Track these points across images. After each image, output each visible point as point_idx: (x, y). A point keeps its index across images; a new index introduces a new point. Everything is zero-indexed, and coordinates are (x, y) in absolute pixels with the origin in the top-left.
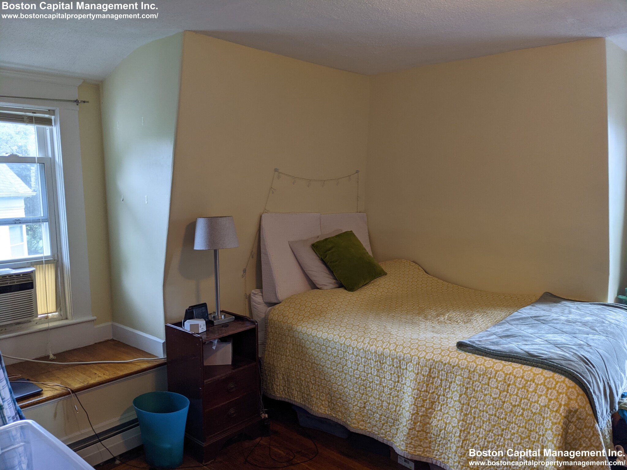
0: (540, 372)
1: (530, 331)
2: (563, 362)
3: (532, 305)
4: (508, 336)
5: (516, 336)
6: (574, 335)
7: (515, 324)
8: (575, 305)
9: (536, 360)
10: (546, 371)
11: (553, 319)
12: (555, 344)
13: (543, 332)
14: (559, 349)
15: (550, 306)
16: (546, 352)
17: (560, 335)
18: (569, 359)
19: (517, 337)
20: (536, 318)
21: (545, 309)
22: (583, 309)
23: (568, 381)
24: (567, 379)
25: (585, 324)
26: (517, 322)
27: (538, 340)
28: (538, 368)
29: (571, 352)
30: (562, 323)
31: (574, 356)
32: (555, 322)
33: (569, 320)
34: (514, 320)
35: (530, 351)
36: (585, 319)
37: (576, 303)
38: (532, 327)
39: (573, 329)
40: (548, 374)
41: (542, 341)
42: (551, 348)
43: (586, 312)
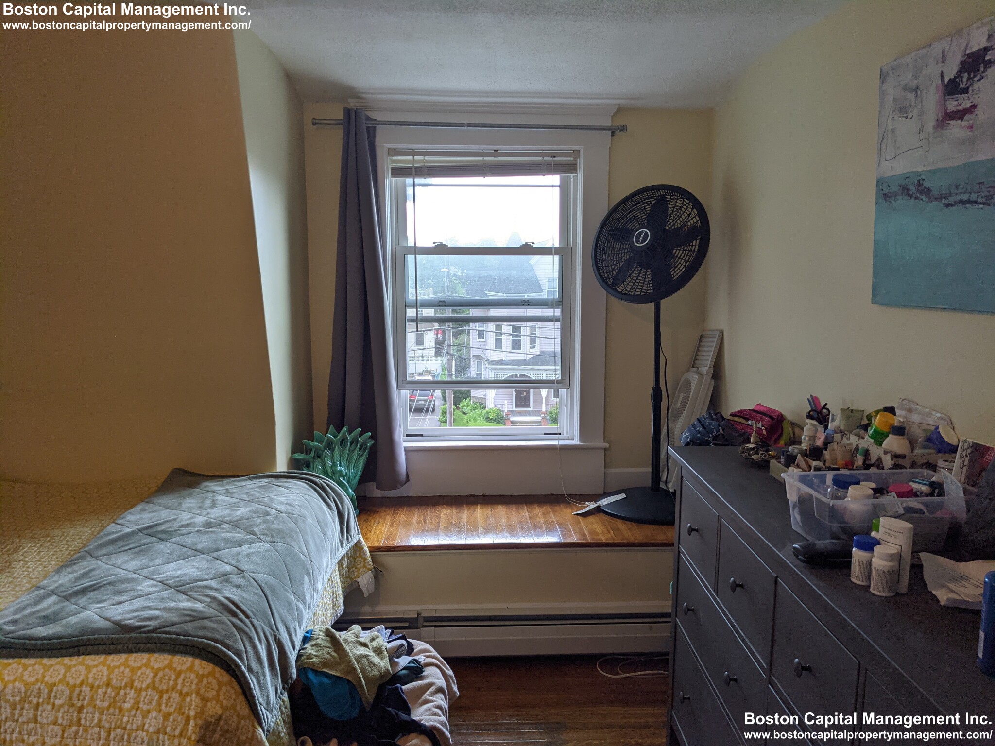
0: (145, 661)
1: (135, 564)
2: (188, 627)
3: (146, 500)
4: (83, 592)
5: (102, 586)
6: (215, 554)
7: (105, 555)
8: (224, 486)
9: (136, 638)
10: (157, 655)
11: (182, 526)
12: (177, 586)
13: (158, 562)
14: (184, 597)
15: (180, 497)
16: (157, 613)
17: (190, 561)
18: (201, 615)
19: (103, 589)
20: (150, 531)
21: (169, 504)
22: (237, 492)
23: (200, 665)
24: (197, 662)
25: (236, 524)
26: (110, 549)
27: (146, 586)
28: (140, 654)
29: (207, 596)
30: (198, 531)
31: (211, 604)
32: (184, 530)
33: (211, 522)
34: (104, 545)
35: (125, 620)
36: (239, 513)
37: (226, 481)
38: (138, 553)
39: (215, 541)
40: (160, 660)
41: (153, 586)
42: (169, 599)
43: (240, 497)
